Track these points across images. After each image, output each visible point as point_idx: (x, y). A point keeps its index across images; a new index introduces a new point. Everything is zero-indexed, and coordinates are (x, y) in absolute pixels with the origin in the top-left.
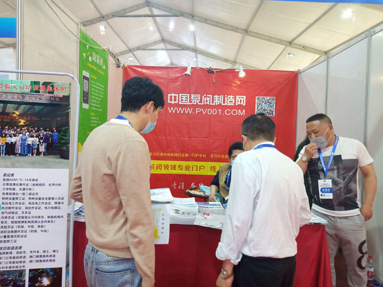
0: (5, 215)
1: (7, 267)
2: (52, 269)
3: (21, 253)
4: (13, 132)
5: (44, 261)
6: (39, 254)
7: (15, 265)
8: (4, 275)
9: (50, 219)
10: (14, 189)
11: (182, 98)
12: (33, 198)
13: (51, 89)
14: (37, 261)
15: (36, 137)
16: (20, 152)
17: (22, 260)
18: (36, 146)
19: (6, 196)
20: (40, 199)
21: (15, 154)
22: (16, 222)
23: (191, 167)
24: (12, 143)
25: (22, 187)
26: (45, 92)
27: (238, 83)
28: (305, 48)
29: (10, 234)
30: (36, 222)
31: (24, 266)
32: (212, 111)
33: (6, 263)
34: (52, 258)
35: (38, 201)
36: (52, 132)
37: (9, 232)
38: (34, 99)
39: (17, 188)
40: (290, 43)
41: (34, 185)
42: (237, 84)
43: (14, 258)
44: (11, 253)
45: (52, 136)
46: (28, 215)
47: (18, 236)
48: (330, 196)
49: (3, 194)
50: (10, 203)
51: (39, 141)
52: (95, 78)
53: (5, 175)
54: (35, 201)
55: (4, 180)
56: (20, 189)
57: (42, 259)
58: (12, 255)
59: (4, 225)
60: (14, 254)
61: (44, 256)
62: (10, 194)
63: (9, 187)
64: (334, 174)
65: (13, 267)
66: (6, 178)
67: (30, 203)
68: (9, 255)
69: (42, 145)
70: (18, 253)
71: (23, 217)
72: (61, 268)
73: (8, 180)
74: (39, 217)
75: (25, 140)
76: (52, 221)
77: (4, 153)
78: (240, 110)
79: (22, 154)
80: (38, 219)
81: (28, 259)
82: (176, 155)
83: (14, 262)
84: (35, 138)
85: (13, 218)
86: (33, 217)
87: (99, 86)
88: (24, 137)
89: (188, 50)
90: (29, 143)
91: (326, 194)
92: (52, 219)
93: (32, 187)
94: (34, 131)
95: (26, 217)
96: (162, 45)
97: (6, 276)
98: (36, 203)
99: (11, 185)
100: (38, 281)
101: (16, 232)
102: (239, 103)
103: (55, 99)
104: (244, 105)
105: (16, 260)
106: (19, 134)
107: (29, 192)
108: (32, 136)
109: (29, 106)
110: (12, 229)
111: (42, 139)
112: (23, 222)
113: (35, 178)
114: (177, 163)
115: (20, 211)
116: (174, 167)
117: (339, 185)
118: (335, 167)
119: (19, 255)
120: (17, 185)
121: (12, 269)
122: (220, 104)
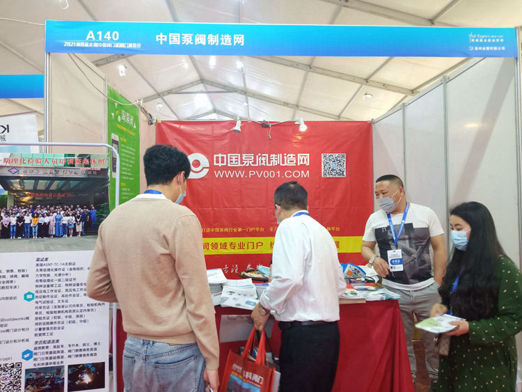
0: (40, 304)
1: (43, 364)
2: (94, 365)
3: (58, 347)
4: (46, 211)
5: (84, 355)
6: (78, 348)
7: (53, 361)
8: (40, 373)
9: (90, 308)
10: (48, 275)
11: (231, 158)
12: (70, 285)
13: (87, 162)
14: (77, 356)
15: (73, 215)
16: (54, 233)
17: (60, 355)
18: (73, 226)
19: (39, 283)
20: (78, 285)
21: (48, 236)
22: (52, 313)
23: (246, 245)
24: (45, 223)
25: (58, 272)
26: (81, 166)
27: (300, 138)
28: (385, 86)
29: (46, 326)
30: (74, 311)
31: (62, 362)
32: (269, 174)
33: (43, 359)
34: (93, 352)
35: (76, 287)
36: (90, 209)
37: (44, 324)
38: (68, 173)
39: (52, 274)
40: (367, 80)
41: (71, 269)
42: (298, 139)
43: (51, 353)
44: (47, 347)
45: (90, 214)
46: (64, 304)
47: (55, 328)
48: (400, 268)
49: (37, 281)
50: (45, 291)
51: (76, 221)
52: (125, 140)
53: (38, 260)
54: (72, 287)
55: (37, 265)
56: (56, 275)
57: (83, 353)
58: (49, 350)
59: (38, 316)
60: (51, 349)
61: (84, 350)
62: (45, 281)
63: (43, 273)
64: (405, 243)
65: (51, 363)
66: (39, 262)
67: (67, 290)
68: (45, 350)
69: (79, 224)
70: (55, 347)
71: (59, 307)
72: (104, 363)
73: (41, 265)
74: (78, 306)
75: (60, 220)
76: (92, 310)
77: (36, 234)
78: (303, 172)
79: (57, 235)
80: (76, 308)
81: (66, 354)
82: (226, 230)
83: (51, 358)
84: (71, 217)
85: (48, 308)
86: (70, 306)
87: (129, 150)
88: (59, 217)
89: (236, 92)
90: (64, 222)
91: (396, 266)
92: (93, 307)
93: (69, 272)
94: (70, 209)
95: (63, 307)
96: (201, 87)
97: (42, 374)
98: (74, 290)
99: (45, 270)
100: (78, 379)
101: (52, 323)
102: (302, 163)
103: (92, 173)
104: (308, 164)
105: (53, 355)
106: (53, 213)
107: (65, 277)
108: (68, 215)
109: (63, 182)
110: (48, 321)
111: (78, 217)
112: (59, 312)
113: (72, 262)
114: (228, 240)
115: (55, 300)
116: (224, 246)
117: (413, 255)
118: (407, 237)
119: (56, 350)
120: (52, 270)
121: (49, 366)
122: (279, 165)
